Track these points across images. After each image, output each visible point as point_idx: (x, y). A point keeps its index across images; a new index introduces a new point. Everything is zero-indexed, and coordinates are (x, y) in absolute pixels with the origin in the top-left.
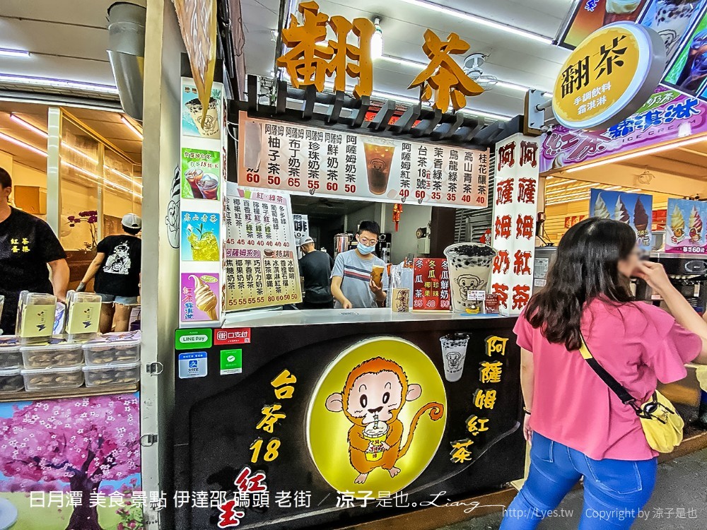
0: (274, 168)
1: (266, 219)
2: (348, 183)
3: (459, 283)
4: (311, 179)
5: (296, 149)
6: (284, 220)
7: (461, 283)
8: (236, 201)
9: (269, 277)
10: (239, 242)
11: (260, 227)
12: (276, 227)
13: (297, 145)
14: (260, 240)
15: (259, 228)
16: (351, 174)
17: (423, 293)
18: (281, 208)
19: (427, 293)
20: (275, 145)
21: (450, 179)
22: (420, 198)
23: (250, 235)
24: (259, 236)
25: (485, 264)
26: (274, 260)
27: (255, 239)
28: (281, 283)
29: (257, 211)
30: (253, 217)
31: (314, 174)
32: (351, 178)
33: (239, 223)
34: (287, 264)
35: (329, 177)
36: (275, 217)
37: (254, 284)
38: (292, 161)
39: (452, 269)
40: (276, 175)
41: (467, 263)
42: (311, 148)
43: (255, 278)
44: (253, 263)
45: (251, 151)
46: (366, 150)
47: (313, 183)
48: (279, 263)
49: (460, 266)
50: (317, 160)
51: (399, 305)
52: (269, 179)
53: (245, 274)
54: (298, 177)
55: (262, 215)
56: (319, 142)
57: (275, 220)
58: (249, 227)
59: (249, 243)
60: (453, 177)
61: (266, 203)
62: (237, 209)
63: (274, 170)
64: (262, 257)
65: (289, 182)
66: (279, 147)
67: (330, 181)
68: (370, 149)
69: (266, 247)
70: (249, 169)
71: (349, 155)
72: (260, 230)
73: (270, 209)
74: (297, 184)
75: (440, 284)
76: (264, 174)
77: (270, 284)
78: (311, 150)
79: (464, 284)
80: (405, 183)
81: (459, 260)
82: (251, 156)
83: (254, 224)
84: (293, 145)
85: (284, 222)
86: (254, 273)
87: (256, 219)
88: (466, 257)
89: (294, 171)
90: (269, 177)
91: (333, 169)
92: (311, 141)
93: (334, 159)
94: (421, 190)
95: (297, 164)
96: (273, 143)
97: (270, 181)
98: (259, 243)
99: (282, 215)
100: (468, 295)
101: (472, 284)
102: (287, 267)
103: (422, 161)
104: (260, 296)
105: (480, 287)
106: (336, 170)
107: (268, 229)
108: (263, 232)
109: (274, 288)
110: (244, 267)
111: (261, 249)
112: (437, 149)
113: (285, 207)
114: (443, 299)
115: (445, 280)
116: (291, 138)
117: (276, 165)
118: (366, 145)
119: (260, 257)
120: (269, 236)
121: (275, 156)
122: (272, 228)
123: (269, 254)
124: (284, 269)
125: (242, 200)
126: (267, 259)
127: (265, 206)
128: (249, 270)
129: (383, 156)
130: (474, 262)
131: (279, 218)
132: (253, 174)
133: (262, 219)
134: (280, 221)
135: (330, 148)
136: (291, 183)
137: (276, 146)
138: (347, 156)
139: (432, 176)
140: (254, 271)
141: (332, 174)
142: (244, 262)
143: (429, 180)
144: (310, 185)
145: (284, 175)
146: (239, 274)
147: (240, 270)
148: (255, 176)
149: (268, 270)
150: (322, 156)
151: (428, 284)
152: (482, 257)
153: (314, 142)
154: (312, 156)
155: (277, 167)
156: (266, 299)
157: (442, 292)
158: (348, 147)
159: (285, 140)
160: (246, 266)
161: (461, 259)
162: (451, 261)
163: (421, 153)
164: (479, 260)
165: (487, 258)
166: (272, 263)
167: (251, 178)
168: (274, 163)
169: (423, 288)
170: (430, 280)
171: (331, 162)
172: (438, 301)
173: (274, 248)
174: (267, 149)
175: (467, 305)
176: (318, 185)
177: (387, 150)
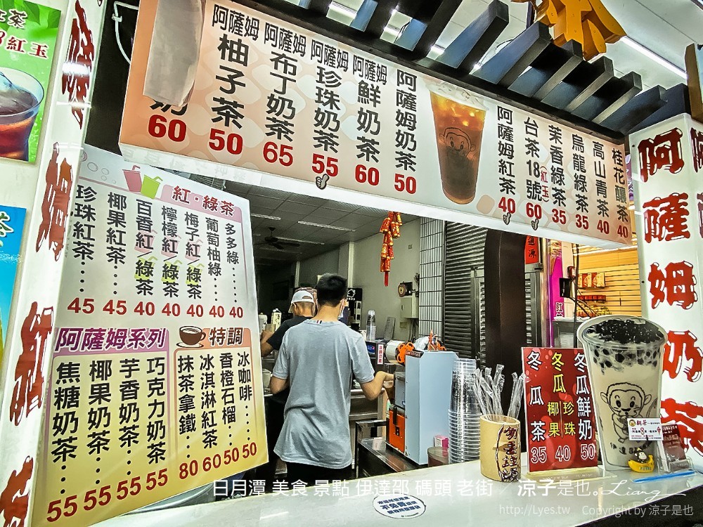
0: (228, 111)
1: (191, 250)
2: (401, 171)
3: (609, 403)
4: (321, 151)
5: (288, 76)
6: (235, 255)
7: (614, 404)
8: (117, 200)
9: (187, 403)
10: (109, 308)
11: (174, 268)
12: (215, 270)
13: (290, 69)
14: (172, 300)
15: (171, 271)
16: (406, 151)
17: (546, 428)
18: (230, 228)
19: (554, 427)
20: (235, 56)
21: (576, 186)
22: (534, 218)
23: (144, 287)
24: (171, 290)
25: (649, 359)
26: (205, 353)
27: (158, 298)
28: (218, 418)
29: (171, 229)
30: (157, 243)
31: (326, 140)
32: (406, 161)
33: (116, 256)
34: (235, 362)
35: (359, 152)
36: (213, 247)
37: (142, 431)
38: (276, 103)
39: (594, 370)
40: (233, 129)
41: (620, 358)
42: (320, 81)
43: (145, 410)
44: (143, 366)
45: (170, 58)
46: (435, 106)
47: (325, 161)
48: (216, 362)
49: (609, 364)
50: (335, 110)
51: (502, 463)
52: (213, 137)
53: (115, 402)
54: (287, 143)
55: (183, 239)
56: (339, 71)
57: (214, 254)
58: (144, 268)
59: (139, 309)
60: (580, 182)
61: (195, 213)
62: (117, 219)
63: (228, 116)
64: (173, 347)
65: (266, 151)
66: (245, 64)
67: (363, 161)
68: (443, 107)
69: (186, 321)
70: (158, 105)
71: (403, 110)
72: (175, 276)
73: (203, 228)
74: (286, 159)
75: (576, 407)
76: (200, 122)
77: (187, 425)
78: (320, 85)
79: (618, 403)
80: (507, 185)
81: (606, 352)
82: (167, 70)
83: (158, 259)
84: (281, 66)
85: (233, 258)
86: (143, 399)
87: (166, 246)
88: (617, 345)
89: (280, 128)
90: (214, 131)
91: (369, 136)
92: (322, 65)
93: (371, 113)
94: (535, 202)
95: (287, 112)
96: (232, 51)
97: (217, 143)
98: (166, 310)
99: (231, 242)
100: (630, 428)
101: (632, 404)
102: (235, 369)
103: (532, 147)
104: (157, 467)
105: (646, 408)
106: (376, 138)
107: (194, 274)
108: (182, 283)
109: (198, 434)
110: (116, 380)
111: (173, 326)
112: (552, 127)
113: (237, 226)
114: (583, 441)
115: (583, 395)
116: (276, 50)
117: (235, 104)
118: (434, 96)
119: (167, 350)
120: (194, 292)
121: (233, 83)
122: (204, 272)
123: (190, 338)
124: (227, 377)
125: (132, 199)
126: (184, 354)
127: (192, 219)
128: (130, 389)
129: (466, 124)
130: (631, 356)
131: (223, 248)
132: (170, 117)
133: (181, 248)
134: (224, 257)
135: (363, 90)
136: (271, 156)
137: (238, 60)
138: (399, 112)
139: (549, 177)
140: (143, 390)
141: (368, 148)
142: (116, 367)
143: (545, 184)
144: (318, 166)
145: (254, 132)
146: (96, 406)
147: (100, 393)
148: (173, 123)
149: (186, 383)
150: (345, 103)
151: (552, 408)
152: (643, 345)
153: (328, 69)
154: (325, 100)
155: (238, 110)
156: (173, 473)
157: (580, 424)
158: (400, 93)
159: (261, 49)
160: (122, 378)
161: (609, 348)
162: (592, 355)
163: (529, 130)
164: (640, 352)
165: (651, 347)
166: (197, 363)
167: (163, 128)
168: (228, 98)
169: (544, 418)
170: (555, 397)
171: (365, 120)
172: (574, 447)
173: (207, 323)
174: (212, 61)
175: (627, 451)
176: (336, 168)
177: (472, 114)
